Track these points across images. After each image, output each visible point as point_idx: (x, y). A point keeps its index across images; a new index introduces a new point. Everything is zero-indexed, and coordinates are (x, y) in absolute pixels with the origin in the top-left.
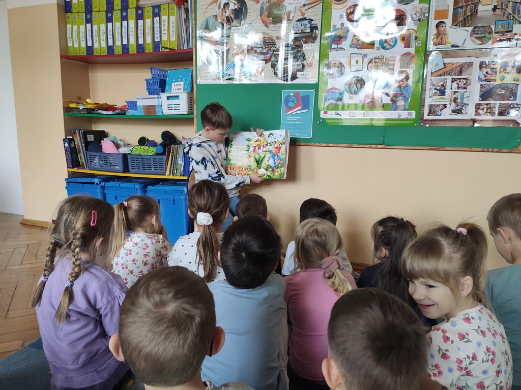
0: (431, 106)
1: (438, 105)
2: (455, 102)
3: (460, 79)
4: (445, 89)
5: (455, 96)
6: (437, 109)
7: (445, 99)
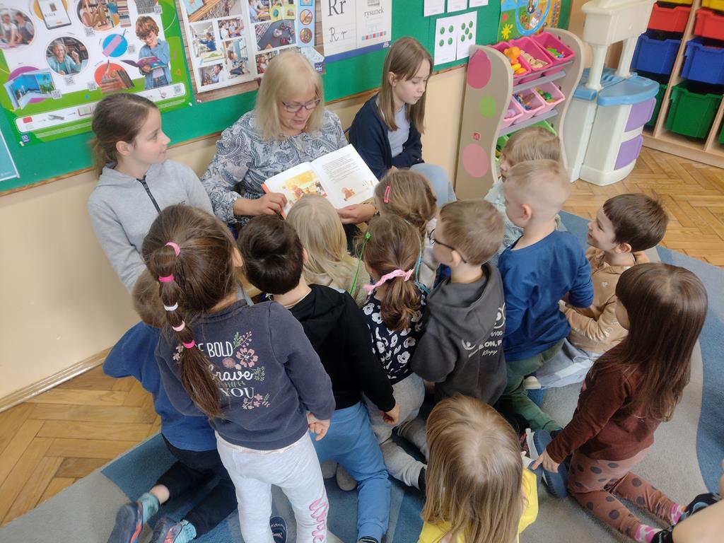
0: (202, 70)
1: (211, 68)
2: (231, 58)
3: (228, 21)
4: (213, 39)
5: (228, 49)
6: (212, 73)
7: (217, 55)
